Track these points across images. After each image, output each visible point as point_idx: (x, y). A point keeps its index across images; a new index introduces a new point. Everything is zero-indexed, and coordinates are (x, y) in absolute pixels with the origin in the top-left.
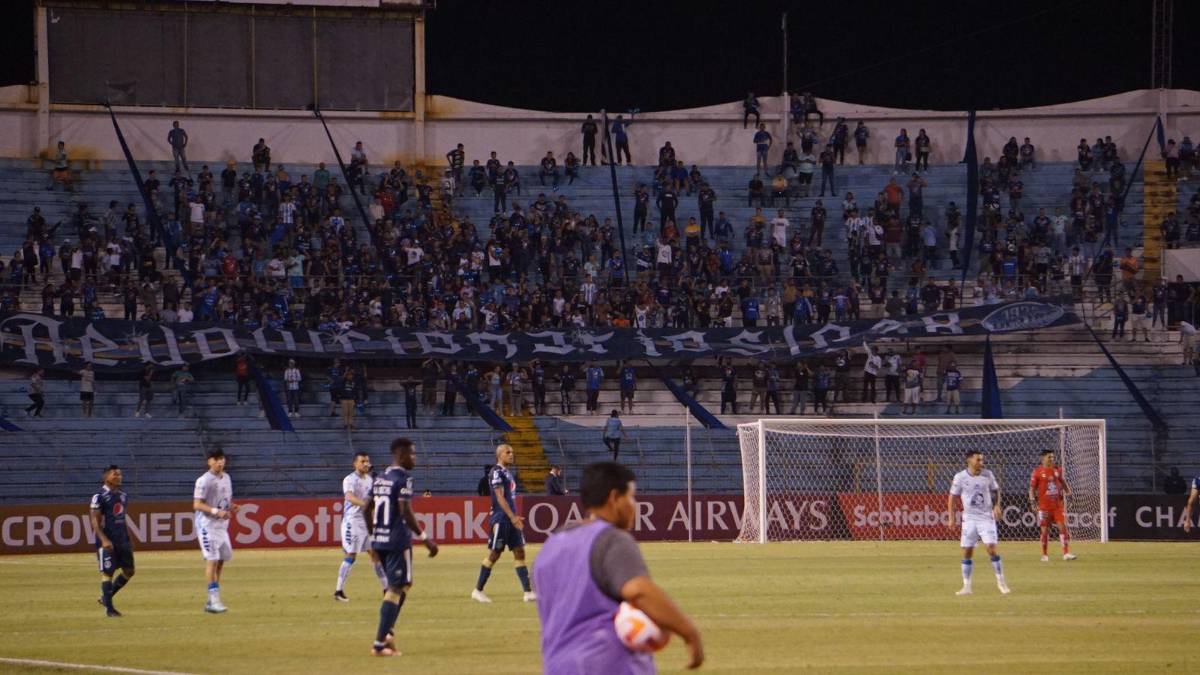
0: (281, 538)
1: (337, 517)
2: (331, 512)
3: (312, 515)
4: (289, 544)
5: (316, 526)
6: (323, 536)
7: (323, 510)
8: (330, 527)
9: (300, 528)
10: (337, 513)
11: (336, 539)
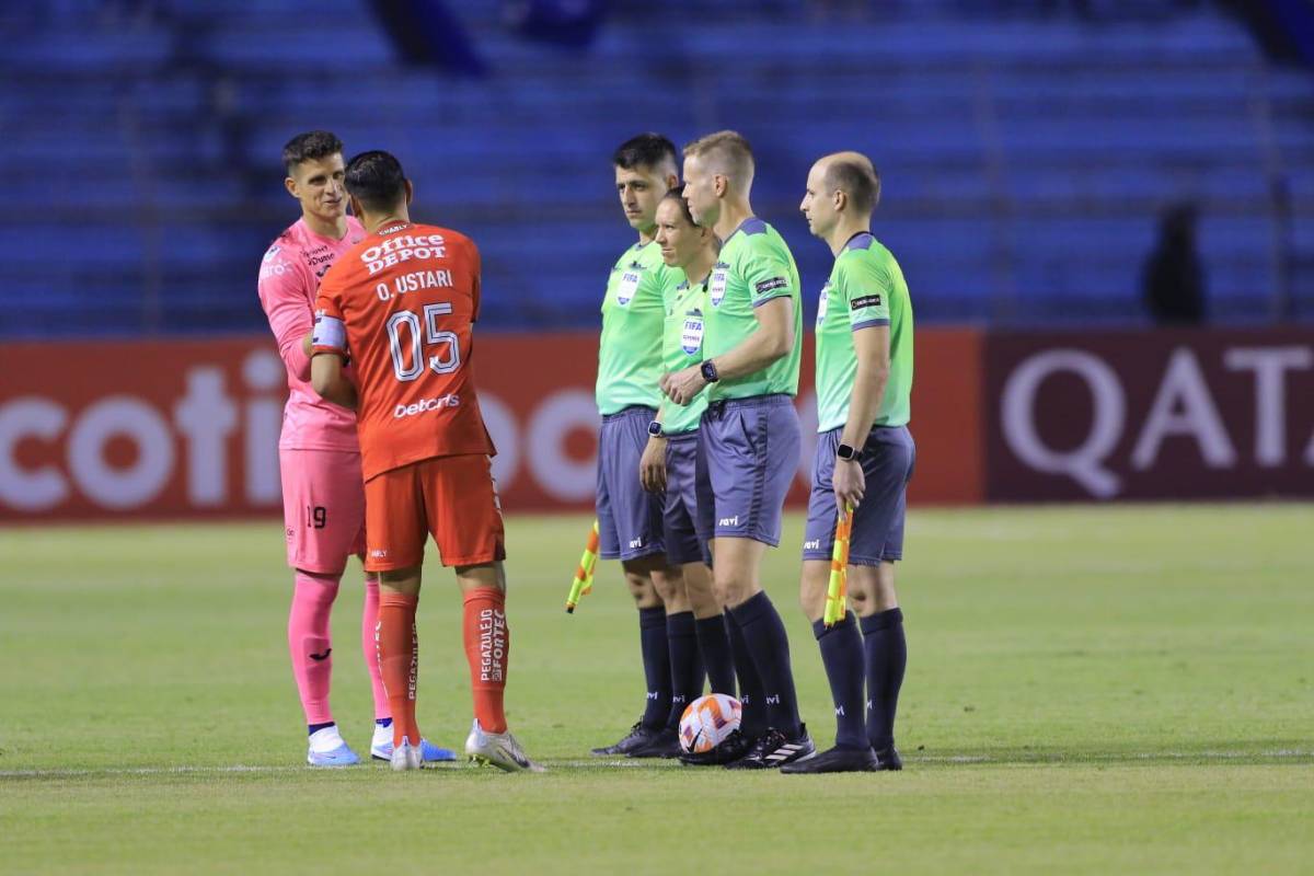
0: (45, 488)
1: (261, 413)
2: (239, 391)
3: (165, 396)
4: (78, 510)
5: (181, 446)
6: (207, 482)
7: (206, 386)
8: (236, 448)
9: (121, 453)
10: (263, 394)
11: (259, 487)
